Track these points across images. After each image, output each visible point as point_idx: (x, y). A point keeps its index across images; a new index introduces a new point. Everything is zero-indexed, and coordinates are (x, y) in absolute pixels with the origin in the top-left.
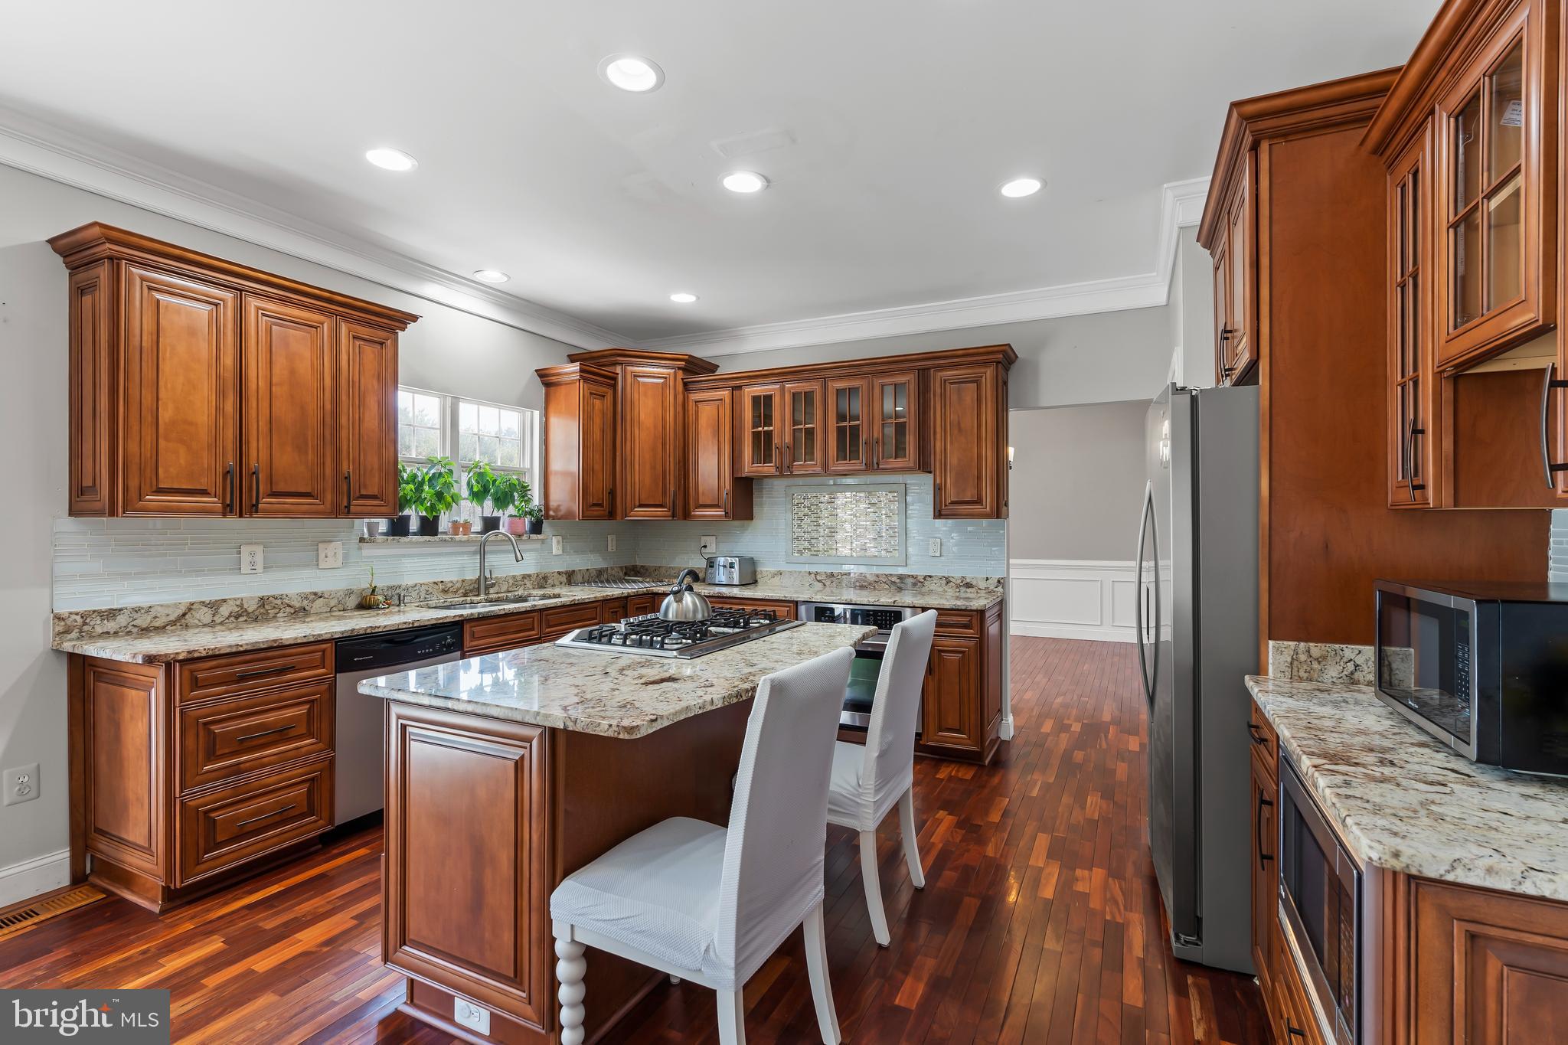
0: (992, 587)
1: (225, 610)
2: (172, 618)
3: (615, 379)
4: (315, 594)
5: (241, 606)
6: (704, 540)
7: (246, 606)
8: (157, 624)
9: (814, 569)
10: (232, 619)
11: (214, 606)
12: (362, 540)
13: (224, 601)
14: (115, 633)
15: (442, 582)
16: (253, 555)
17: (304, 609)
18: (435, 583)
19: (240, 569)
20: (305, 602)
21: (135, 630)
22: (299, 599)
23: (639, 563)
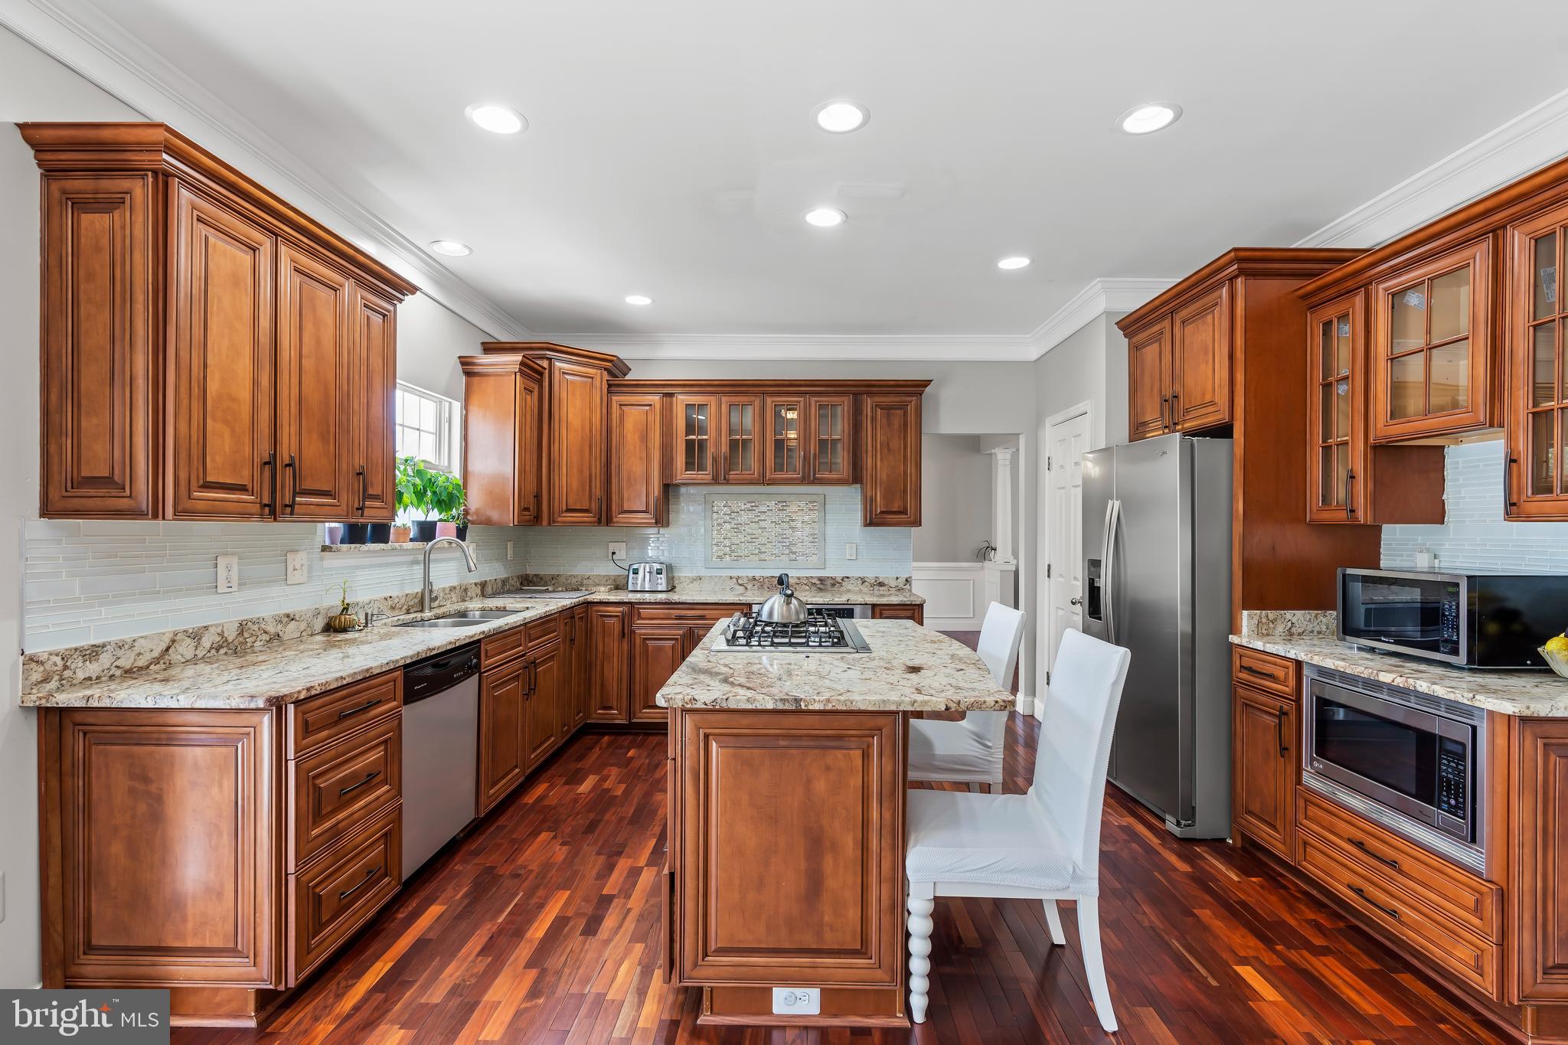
0: (901, 586)
1: (206, 642)
2: (156, 654)
3: (541, 374)
4: (288, 616)
5: (221, 635)
6: (612, 547)
7: (226, 635)
8: (141, 663)
9: (735, 573)
10: (213, 651)
11: (196, 636)
12: (325, 549)
13: (206, 628)
14: (98, 678)
15: (391, 597)
16: (229, 569)
17: (278, 635)
18: (386, 599)
19: (216, 587)
20: (280, 626)
21: (118, 673)
22: (275, 623)
23: (530, 571)
